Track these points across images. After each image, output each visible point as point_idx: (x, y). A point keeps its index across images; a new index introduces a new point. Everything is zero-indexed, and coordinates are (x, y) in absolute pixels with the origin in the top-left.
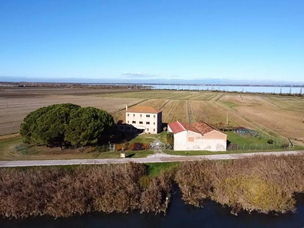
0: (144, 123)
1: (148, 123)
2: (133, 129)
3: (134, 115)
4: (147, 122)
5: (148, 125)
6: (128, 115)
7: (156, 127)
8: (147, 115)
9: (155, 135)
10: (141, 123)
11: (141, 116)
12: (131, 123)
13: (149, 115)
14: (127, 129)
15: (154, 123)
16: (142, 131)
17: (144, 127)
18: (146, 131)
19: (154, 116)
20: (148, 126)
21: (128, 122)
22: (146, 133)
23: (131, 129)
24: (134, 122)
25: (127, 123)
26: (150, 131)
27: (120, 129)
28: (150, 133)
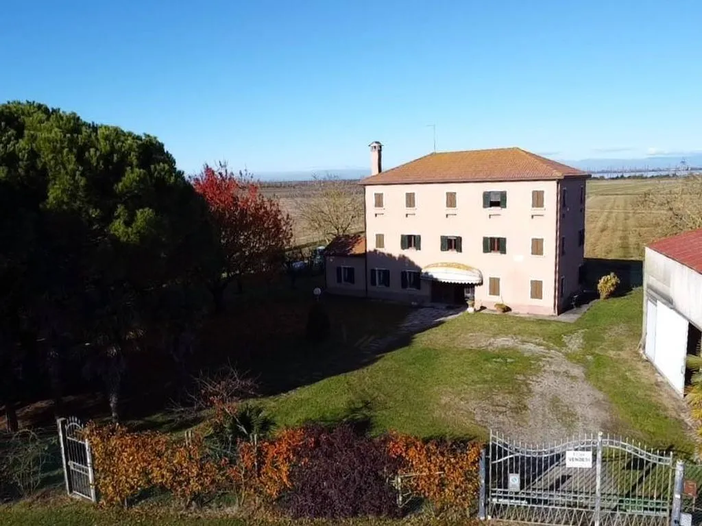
0: (473, 245)
1: (495, 245)
2: (404, 285)
3: (410, 200)
4: (485, 240)
5: (495, 256)
6: (379, 201)
7: (546, 269)
8: (486, 196)
9: (541, 321)
10: (452, 244)
11: (451, 200)
12: (393, 248)
13: (503, 195)
14: (373, 283)
15: (537, 247)
16: (456, 295)
17: (468, 268)
18: (482, 296)
19: (538, 199)
20: (492, 264)
21: (380, 239)
22: (483, 308)
23: (395, 280)
24: (410, 241)
25: (371, 246)
26: (506, 297)
27: (339, 281)
28: (507, 309)
